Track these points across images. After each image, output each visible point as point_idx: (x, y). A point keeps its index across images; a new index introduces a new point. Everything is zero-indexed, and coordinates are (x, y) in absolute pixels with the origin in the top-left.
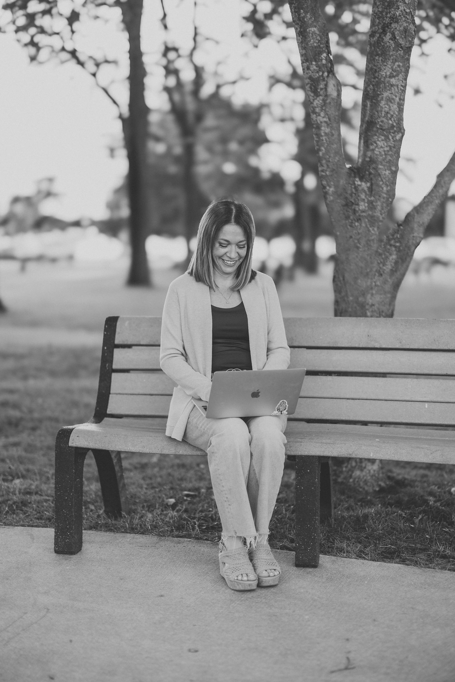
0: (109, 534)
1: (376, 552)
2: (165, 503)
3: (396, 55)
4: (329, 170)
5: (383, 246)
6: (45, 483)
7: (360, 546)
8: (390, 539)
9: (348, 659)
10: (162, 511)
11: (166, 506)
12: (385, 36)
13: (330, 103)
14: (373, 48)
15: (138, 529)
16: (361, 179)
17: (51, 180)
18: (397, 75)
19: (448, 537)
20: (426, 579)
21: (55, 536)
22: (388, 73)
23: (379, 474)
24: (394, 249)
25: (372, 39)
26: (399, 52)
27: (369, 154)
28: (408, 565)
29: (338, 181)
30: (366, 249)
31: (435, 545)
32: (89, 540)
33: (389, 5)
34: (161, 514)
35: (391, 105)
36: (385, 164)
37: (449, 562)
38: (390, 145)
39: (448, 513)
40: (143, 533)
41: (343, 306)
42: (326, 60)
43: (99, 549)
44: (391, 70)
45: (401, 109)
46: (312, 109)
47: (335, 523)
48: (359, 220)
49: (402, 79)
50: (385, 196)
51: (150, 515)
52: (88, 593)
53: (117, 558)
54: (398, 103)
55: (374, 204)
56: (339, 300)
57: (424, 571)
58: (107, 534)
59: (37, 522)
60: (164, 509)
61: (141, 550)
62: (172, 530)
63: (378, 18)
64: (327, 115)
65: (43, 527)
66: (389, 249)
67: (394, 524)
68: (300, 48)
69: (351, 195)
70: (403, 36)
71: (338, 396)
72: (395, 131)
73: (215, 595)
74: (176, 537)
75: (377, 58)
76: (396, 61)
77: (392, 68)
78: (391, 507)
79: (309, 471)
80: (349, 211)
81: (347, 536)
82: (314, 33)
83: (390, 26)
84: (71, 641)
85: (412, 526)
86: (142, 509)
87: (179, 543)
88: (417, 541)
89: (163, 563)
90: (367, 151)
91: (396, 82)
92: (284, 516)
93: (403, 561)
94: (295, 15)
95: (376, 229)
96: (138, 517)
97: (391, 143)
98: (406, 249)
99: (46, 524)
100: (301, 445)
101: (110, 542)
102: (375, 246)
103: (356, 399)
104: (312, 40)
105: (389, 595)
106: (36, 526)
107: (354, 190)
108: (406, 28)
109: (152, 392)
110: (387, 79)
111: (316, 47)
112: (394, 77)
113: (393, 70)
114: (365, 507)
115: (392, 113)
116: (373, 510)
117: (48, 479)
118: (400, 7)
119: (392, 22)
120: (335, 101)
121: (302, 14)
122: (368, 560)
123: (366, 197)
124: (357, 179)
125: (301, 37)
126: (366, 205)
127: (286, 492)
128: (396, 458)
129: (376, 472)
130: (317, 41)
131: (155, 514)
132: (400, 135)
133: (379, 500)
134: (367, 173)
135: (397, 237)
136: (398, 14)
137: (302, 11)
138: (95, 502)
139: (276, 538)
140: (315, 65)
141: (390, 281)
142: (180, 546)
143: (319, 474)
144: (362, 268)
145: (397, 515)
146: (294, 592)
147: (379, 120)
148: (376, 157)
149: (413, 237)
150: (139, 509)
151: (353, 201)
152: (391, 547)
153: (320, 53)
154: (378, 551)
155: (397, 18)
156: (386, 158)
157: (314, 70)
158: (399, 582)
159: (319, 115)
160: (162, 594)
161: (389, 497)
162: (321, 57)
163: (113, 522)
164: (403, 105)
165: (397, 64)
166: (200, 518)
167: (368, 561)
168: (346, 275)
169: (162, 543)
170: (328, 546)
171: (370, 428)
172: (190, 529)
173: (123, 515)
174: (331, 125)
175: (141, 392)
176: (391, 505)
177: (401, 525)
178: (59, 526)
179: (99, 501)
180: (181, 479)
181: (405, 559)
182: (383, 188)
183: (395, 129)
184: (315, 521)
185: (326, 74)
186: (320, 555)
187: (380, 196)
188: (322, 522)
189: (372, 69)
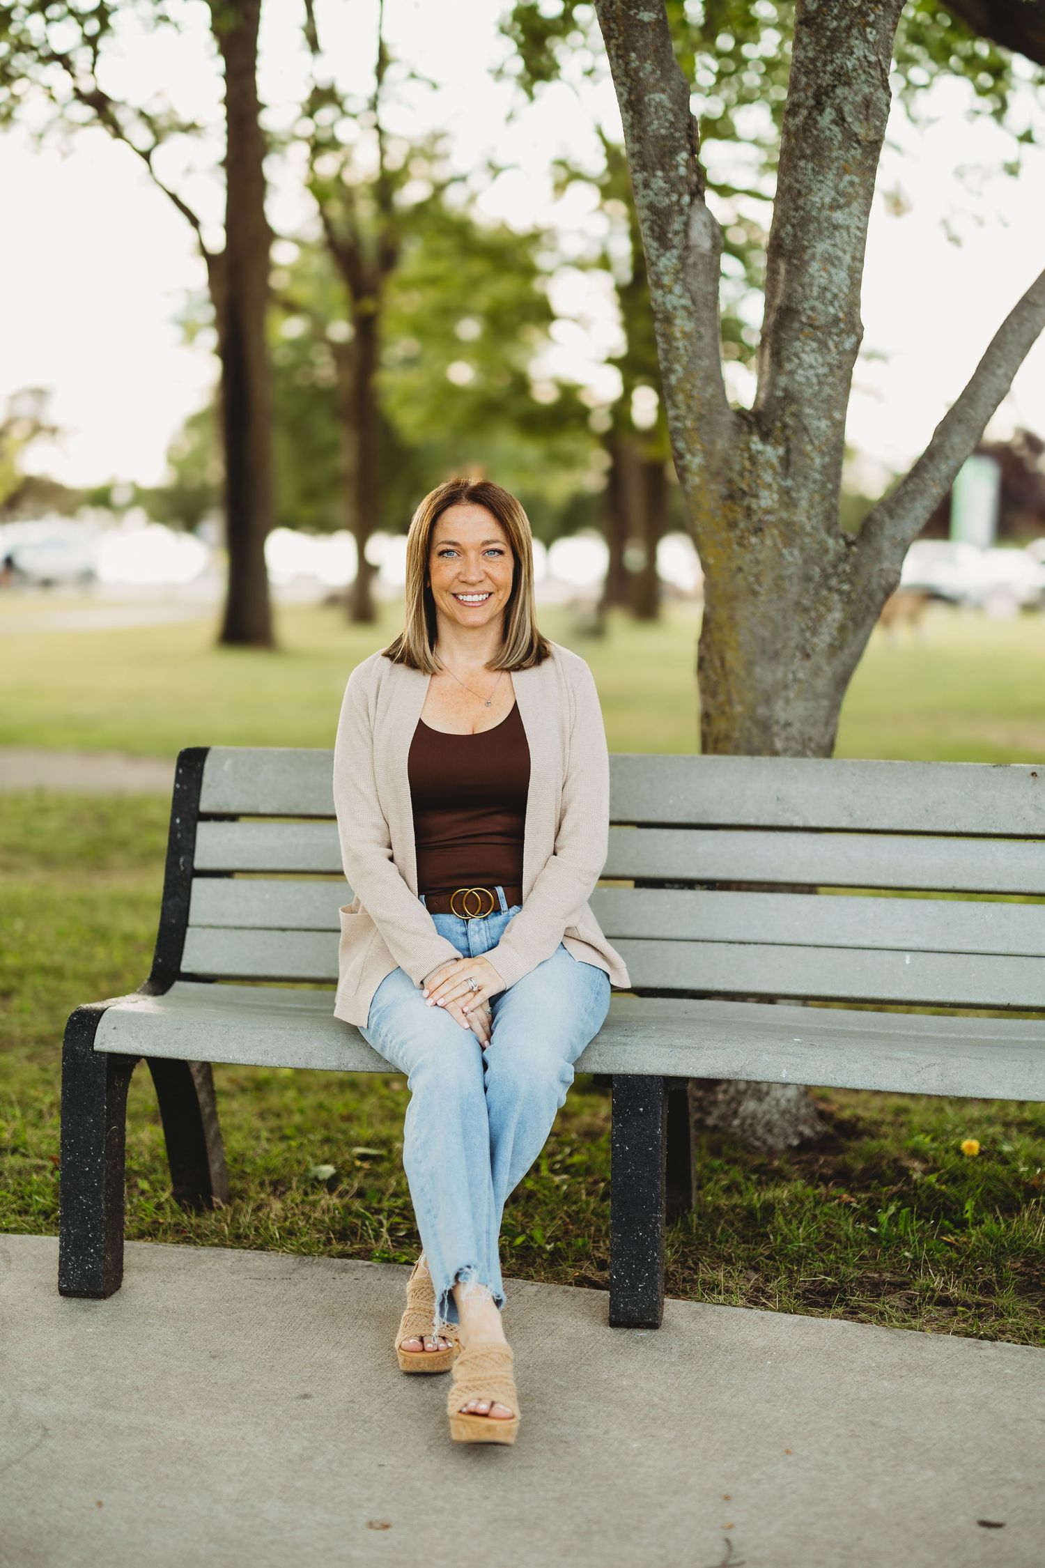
0: (184, 1250)
1: (791, 1290)
2: (311, 1175)
3: (845, 158)
4: (691, 416)
5: (812, 592)
6: (35, 1126)
7: (756, 1276)
8: (823, 1261)
9: (728, 1541)
10: (306, 1194)
11: (316, 1183)
12: (821, 115)
13: (695, 265)
14: (793, 141)
15: (251, 1237)
16: (765, 437)
17: (40, 394)
18: (848, 204)
19: (954, 1255)
20: (902, 1355)
21: (61, 1256)
22: (827, 200)
23: (798, 1109)
24: (836, 597)
25: (790, 119)
26: (853, 152)
27: (783, 381)
28: (863, 1322)
29: (713, 443)
30: (775, 596)
31: (925, 1274)
32: (138, 1265)
33: (830, 46)
34: (303, 1202)
35: (833, 271)
36: (820, 404)
37: (955, 1314)
38: (831, 361)
39: (953, 1199)
40: (261, 1248)
41: (721, 725)
42: (687, 166)
43: (162, 1285)
44: (833, 193)
45: (855, 282)
46: (654, 278)
47: (700, 1225)
48: (758, 530)
49: (857, 213)
50: (818, 477)
51: (277, 1205)
52: (137, 1389)
53: (202, 1306)
54: (850, 268)
55: (794, 495)
56: (712, 712)
57: (899, 1336)
58: (180, 1249)
59: (16, 1221)
60: (309, 1190)
61: (257, 1289)
62: (329, 1240)
63: (807, 74)
64: (689, 291)
65: (30, 1233)
66: (826, 599)
67: (832, 1226)
68: (629, 139)
69: (741, 475)
70: (861, 116)
71: (707, 936)
72: (842, 331)
73: (428, 1394)
74: (339, 1257)
75: (802, 163)
76: (846, 171)
77: (836, 188)
78: (826, 1185)
79: (641, 1109)
80: (735, 511)
81: (725, 1254)
82: (660, 105)
83: (833, 92)
84: (100, 1504)
85: (874, 1230)
86: (259, 1189)
87: (345, 1271)
88: (883, 1266)
89: (310, 1319)
90: (779, 374)
91: (845, 219)
92: (584, 1206)
93: (852, 1313)
94: (618, 63)
95: (796, 552)
96: (250, 1211)
97: (833, 358)
98: (865, 598)
99: (38, 1226)
100: (625, 1051)
101: (187, 1267)
102: (793, 590)
103: (749, 943)
104: (656, 122)
105: (820, 1393)
106: (16, 1231)
107: (747, 464)
108: (868, 98)
109: (284, 924)
110: (826, 213)
111: (664, 138)
112: (840, 207)
113: (838, 193)
114: (767, 1185)
115: (835, 290)
116: (786, 1192)
117: (40, 1114)
118: (855, 50)
119: (837, 83)
120: (708, 260)
121: (633, 61)
122: (774, 1310)
123: (774, 479)
124: (755, 438)
125: (631, 113)
126: (776, 496)
127: (589, 1150)
128: (839, 1081)
129: (792, 1104)
130: (667, 124)
131: (289, 1201)
132: (853, 339)
133: (798, 1169)
134: (778, 424)
135: (844, 572)
136: (850, 65)
137: (633, 55)
138: (150, 1172)
139: (565, 1259)
140: (663, 178)
141: (828, 670)
142: (348, 1277)
143: (665, 1116)
144: (764, 639)
145: (839, 1205)
146: (606, 1386)
147: (805, 306)
148: (798, 388)
149: (882, 570)
150: (253, 1189)
151: (746, 488)
152: (824, 1279)
153: (674, 151)
154: (797, 1288)
155: (849, 76)
156: (820, 391)
157: (661, 188)
158: (843, 1363)
159: (671, 292)
160: (307, 1393)
161: (821, 1162)
162: (674, 159)
163: (194, 1220)
164: (860, 272)
165: (847, 178)
166: (393, 1212)
167: (772, 1313)
168: (729, 656)
169: (306, 1271)
170: (684, 1278)
171: (781, 1009)
172: (370, 1238)
173: (215, 1205)
174: (696, 315)
175: (259, 923)
176: (825, 1180)
177: (848, 1227)
178: (69, 1232)
179: (160, 1169)
180: (348, 1118)
181: (856, 1308)
182: (812, 459)
183: (842, 325)
184: (656, 1223)
185: (686, 199)
186: (667, 1300)
187: (806, 478)
188: (670, 1221)
189: (790, 188)
